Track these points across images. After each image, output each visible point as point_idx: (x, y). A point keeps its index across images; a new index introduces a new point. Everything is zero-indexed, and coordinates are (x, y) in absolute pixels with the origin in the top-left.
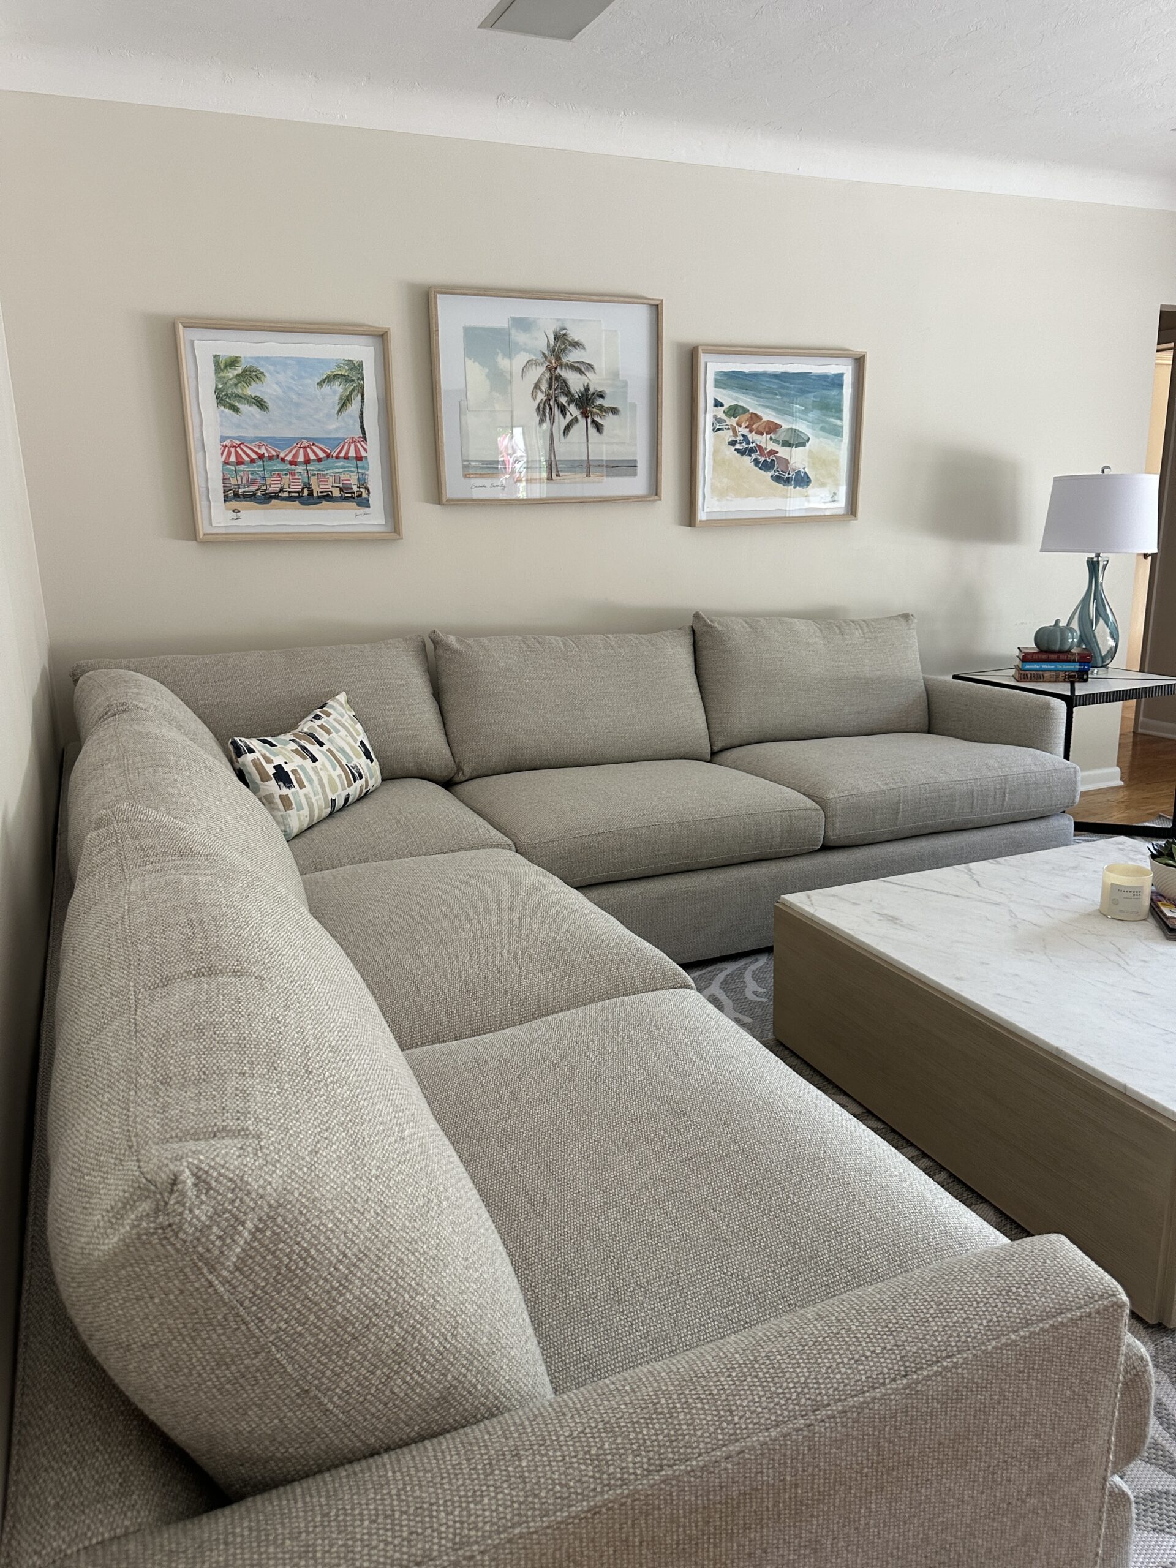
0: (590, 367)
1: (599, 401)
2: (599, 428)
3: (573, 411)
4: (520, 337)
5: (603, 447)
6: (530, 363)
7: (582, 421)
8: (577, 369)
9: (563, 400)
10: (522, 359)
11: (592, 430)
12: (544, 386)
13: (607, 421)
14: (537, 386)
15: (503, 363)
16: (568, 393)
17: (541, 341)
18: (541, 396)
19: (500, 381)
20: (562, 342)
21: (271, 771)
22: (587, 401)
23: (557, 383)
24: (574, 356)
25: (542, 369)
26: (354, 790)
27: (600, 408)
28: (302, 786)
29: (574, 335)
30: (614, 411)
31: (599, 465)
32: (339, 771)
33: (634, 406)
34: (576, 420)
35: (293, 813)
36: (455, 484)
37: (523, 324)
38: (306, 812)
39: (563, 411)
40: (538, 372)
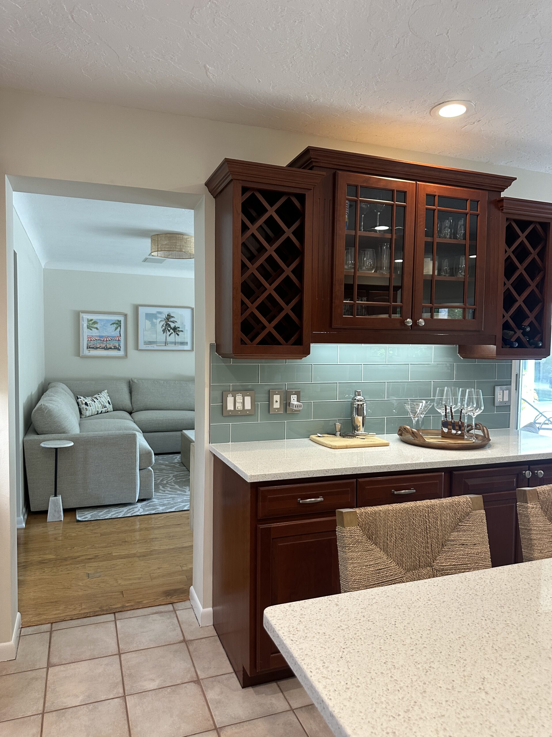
0: (176, 322)
1: (178, 329)
2: (178, 335)
3: (172, 331)
4: (159, 315)
5: (179, 339)
6: (161, 321)
7: (174, 333)
8: (173, 322)
9: (169, 329)
10: (159, 320)
11: (176, 335)
12: (164, 325)
13: (180, 333)
14: (163, 326)
15: (154, 321)
16: (170, 327)
17: (164, 316)
18: (164, 328)
19: (154, 325)
20: (169, 316)
21: (84, 403)
22: (175, 329)
23: (168, 325)
24: (172, 319)
25: (164, 322)
26: (104, 410)
27: (178, 330)
28: (90, 406)
29: (172, 315)
30: (182, 331)
31: (178, 343)
32: (100, 405)
33: (187, 330)
34: (172, 333)
35: (88, 412)
36: (142, 346)
37: (160, 313)
38: (91, 412)
39: (169, 331)
40: (163, 323)
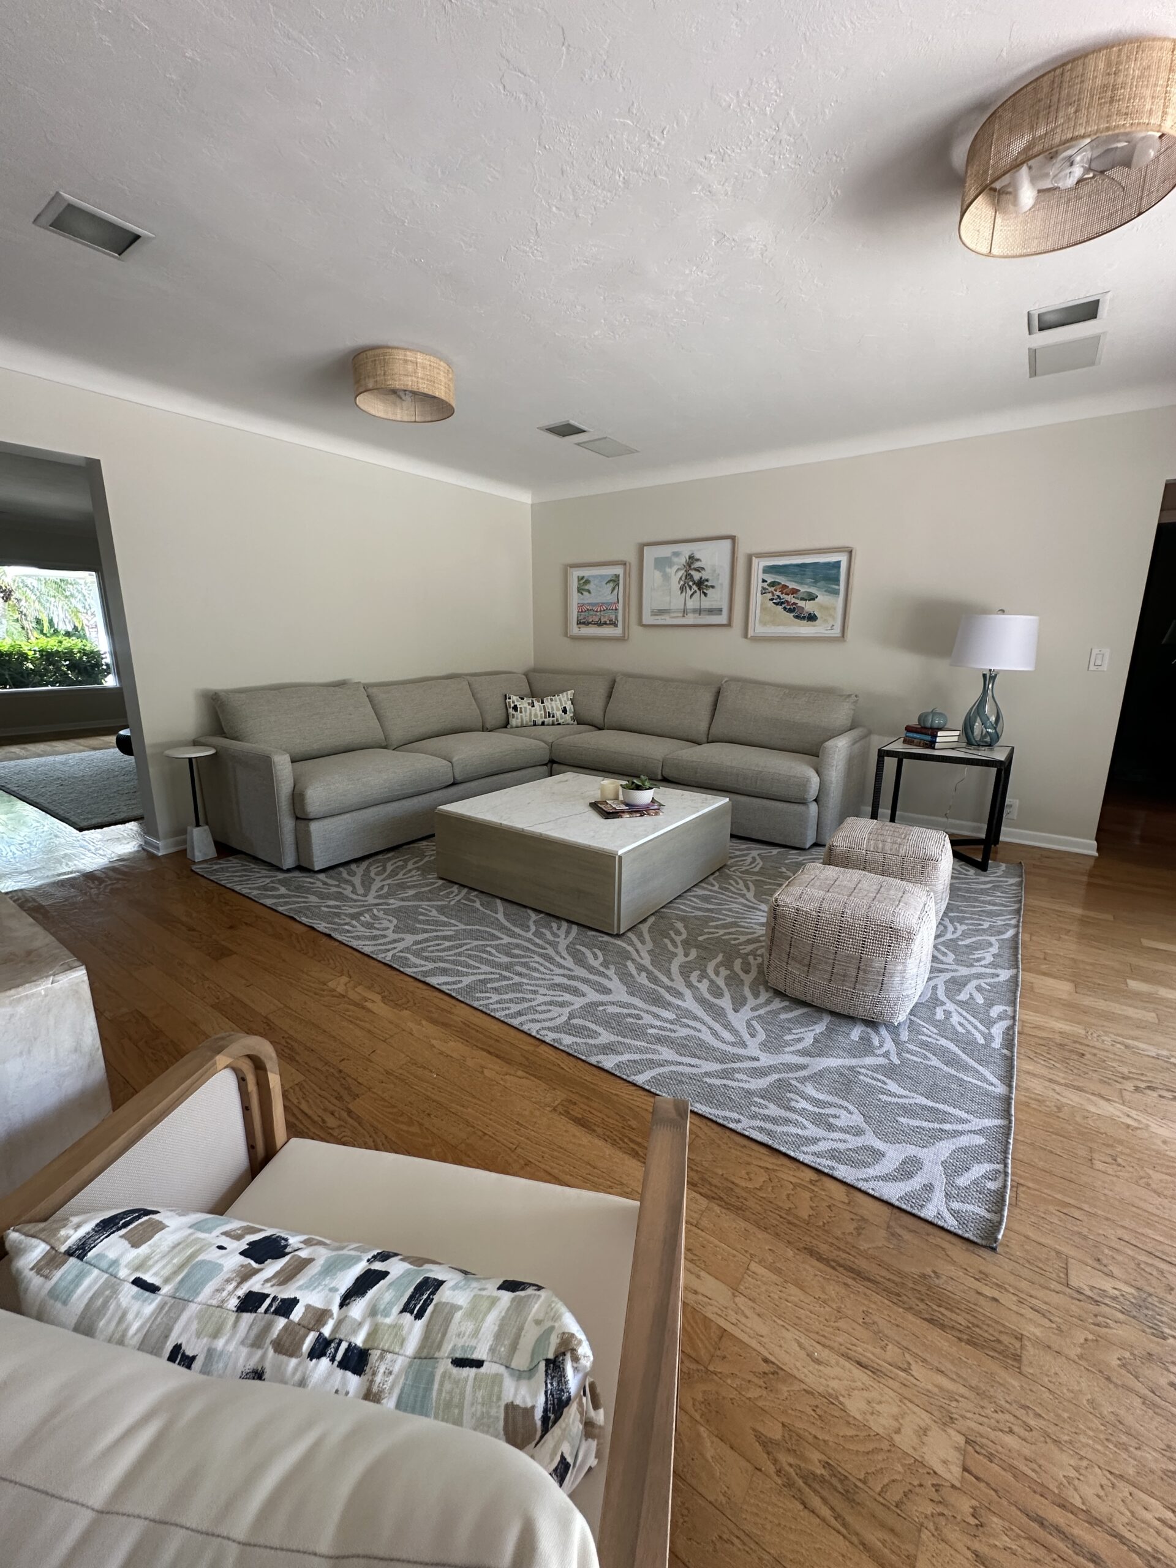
0: (703, 569)
1: (706, 583)
2: (705, 594)
3: (695, 588)
4: (675, 560)
5: (706, 603)
6: (678, 569)
7: (698, 592)
8: (698, 570)
9: (691, 583)
10: (675, 568)
11: (703, 596)
12: (683, 578)
13: (709, 592)
14: (681, 579)
15: (668, 570)
16: (693, 581)
17: (683, 560)
18: (682, 583)
19: (666, 577)
20: (692, 559)
21: (512, 705)
22: (700, 584)
23: (689, 576)
24: (697, 565)
25: (683, 572)
26: (549, 720)
27: (706, 586)
28: (521, 712)
29: (697, 556)
30: (713, 587)
31: (705, 610)
32: (543, 712)
33: (722, 585)
34: (695, 592)
35: (514, 720)
36: (647, 619)
37: (676, 554)
38: (519, 720)
39: (690, 588)
40: (681, 573)
